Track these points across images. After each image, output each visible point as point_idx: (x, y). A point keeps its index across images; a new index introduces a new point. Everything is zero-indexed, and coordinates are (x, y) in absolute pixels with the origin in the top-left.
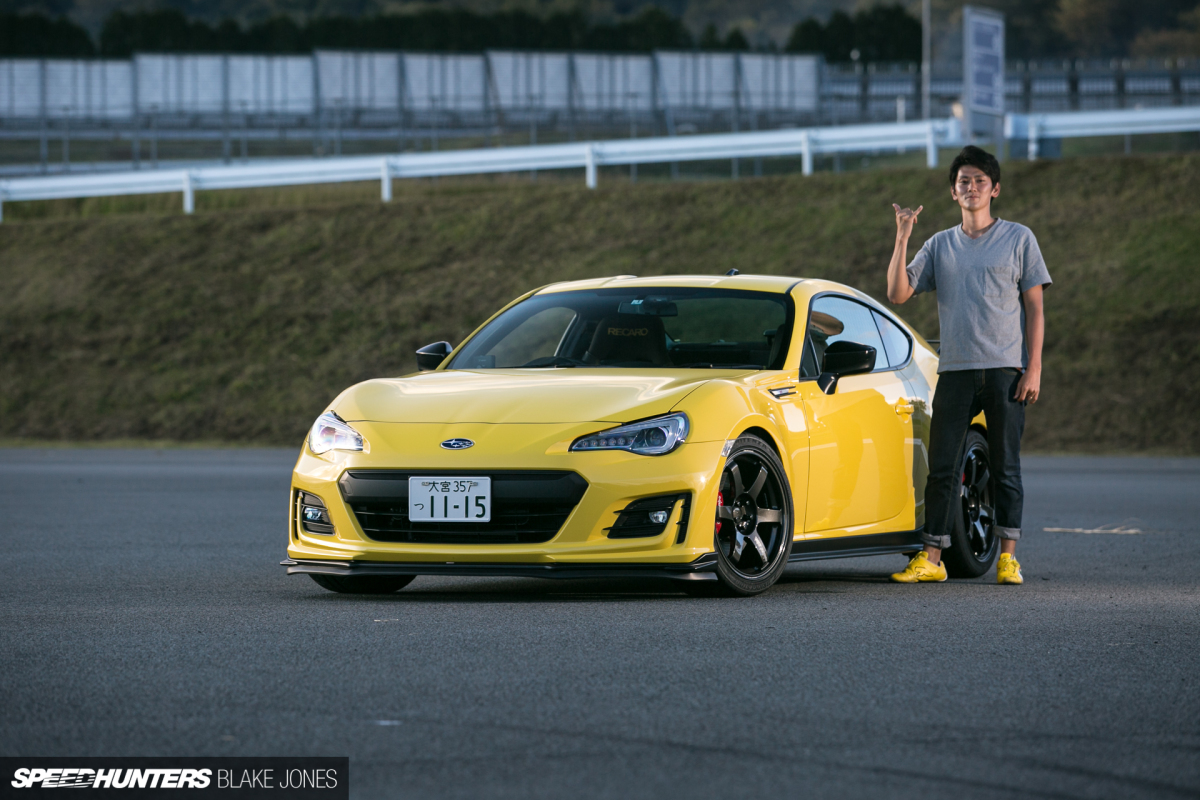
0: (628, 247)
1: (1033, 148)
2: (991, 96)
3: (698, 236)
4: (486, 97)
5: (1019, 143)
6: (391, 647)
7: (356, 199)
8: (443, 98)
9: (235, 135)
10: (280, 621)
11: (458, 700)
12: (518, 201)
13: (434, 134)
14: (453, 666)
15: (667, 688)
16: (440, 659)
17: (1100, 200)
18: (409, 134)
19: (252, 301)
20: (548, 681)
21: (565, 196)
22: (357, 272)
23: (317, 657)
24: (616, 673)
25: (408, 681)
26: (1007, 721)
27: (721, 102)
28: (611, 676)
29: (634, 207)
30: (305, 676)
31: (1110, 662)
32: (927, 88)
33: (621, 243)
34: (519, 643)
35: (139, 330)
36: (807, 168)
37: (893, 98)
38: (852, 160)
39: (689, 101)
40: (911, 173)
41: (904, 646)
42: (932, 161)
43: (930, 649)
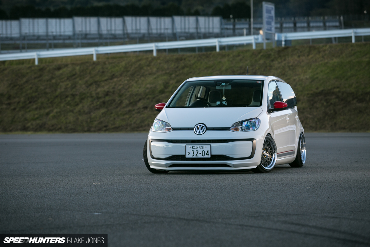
0: (166, 73)
1: (283, 43)
2: (271, 28)
3: (186, 70)
4: (123, 30)
5: (279, 42)
6: (98, 191)
7: (86, 61)
8: (111, 30)
9: (50, 42)
10: (65, 184)
11: (118, 207)
12: (133, 60)
13: (108, 41)
14: (116, 197)
15: (179, 202)
16: (112, 195)
17: (303, 58)
18: (101, 41)
19: (56, 90)
20: (144, 201)
21: (147, 58)
22: (87, 81)
23: (76, 195)
24: (164, 198)
25: (103, 201)
26: (278, 210)
27: (192, 30)
28: (162, 199)
29: (167, 62)
30: (73, 200)
31: (307, 193)
32: (252, 26)
33: (164, 72)
34: (136, 190)
35: (22, 99)
36: (218, 50)
37: (242, 29)
38: (231, 47)
39: (183, 30)
40: (248, 51)
41: (248, 189)
42: (254, 47)
43: (255, 190)
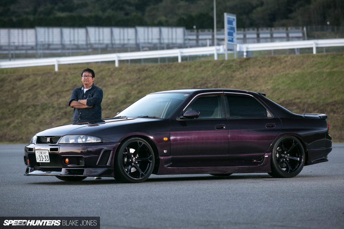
0: (128, 84)
1: (245, 54)
2: (233, 39)
3: (148, 80)
4: (86, 40)
5: (241, 53)
6: (53, 201)
7: (48, 71)
8: (74, 41)
9: (12, 52)
13: (70, 51)
17: (265, 69)
18: (64, 51)
19: (17, 101)
21: (109, 69)
22: (48, 92)
23: (31, 204)
27: (155, 41)
29: (129, 72)
32: (216, 37)
33: (126, 83)
34: (90, 200)
36: (180, 60)
37: (206, 39)
38: (193, 58)
39: (146, 41)
40: (209, 62)
41: (202, 198)
42: (216, 58)
43: (209, 199)
